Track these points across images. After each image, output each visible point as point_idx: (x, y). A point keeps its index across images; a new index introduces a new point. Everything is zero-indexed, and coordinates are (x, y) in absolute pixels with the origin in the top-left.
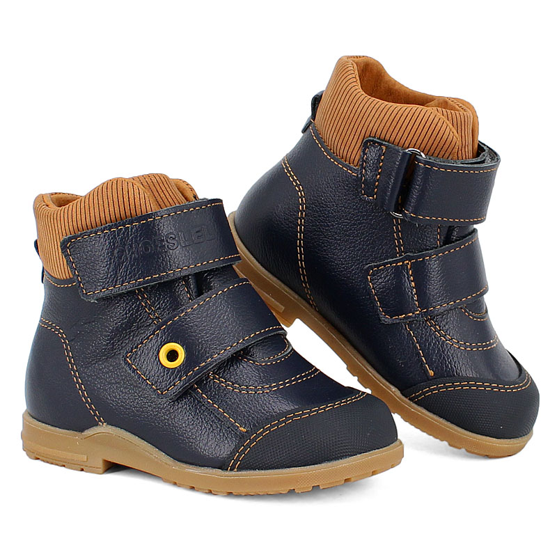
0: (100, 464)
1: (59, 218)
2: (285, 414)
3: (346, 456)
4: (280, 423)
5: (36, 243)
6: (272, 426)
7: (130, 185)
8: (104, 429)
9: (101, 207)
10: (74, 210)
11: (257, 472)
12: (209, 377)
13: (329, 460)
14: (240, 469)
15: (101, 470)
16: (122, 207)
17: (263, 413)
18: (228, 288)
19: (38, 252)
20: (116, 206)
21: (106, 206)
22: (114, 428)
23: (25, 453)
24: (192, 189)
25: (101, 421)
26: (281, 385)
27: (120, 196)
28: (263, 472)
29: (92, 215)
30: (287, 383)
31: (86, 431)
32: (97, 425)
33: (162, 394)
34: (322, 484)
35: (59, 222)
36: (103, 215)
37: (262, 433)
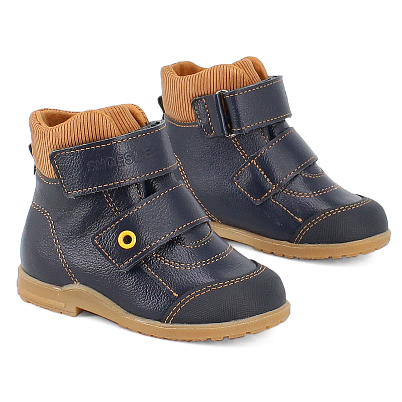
0: (75, 310)
1: (48, 136)
2: (205, 285)
3: (247, 317)
4: (202, 291)
5: (30, 147)
6: (196, 294)
7: (100, 116)
8: (77, 287)
9: (79, 131)
10: (60, 131)
11: (185, 325)
12: (153, 255)
13: (235, 319)
14: (173, 322)
15: (75, 314)
16: (94, 132)
17: (190, 283)
18: (169, 191)
19: (31, 153)
20: (90, 132)
21: (83, 130)
22: (84, 286)
23: (19, 296)
24: (143, 113)
25: (75, 281)
26: (204, 263)
27: (93, 125)
28: (189, 325)
29: (73, 136)
30: (208, 262)
31: (64, 286)
32: (73, 283)
33: (119, 266)
34: (230, 335)
35: (48, 138)
36: (80, 137)
37: (189, 298)
